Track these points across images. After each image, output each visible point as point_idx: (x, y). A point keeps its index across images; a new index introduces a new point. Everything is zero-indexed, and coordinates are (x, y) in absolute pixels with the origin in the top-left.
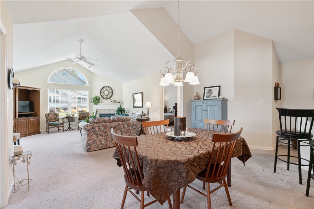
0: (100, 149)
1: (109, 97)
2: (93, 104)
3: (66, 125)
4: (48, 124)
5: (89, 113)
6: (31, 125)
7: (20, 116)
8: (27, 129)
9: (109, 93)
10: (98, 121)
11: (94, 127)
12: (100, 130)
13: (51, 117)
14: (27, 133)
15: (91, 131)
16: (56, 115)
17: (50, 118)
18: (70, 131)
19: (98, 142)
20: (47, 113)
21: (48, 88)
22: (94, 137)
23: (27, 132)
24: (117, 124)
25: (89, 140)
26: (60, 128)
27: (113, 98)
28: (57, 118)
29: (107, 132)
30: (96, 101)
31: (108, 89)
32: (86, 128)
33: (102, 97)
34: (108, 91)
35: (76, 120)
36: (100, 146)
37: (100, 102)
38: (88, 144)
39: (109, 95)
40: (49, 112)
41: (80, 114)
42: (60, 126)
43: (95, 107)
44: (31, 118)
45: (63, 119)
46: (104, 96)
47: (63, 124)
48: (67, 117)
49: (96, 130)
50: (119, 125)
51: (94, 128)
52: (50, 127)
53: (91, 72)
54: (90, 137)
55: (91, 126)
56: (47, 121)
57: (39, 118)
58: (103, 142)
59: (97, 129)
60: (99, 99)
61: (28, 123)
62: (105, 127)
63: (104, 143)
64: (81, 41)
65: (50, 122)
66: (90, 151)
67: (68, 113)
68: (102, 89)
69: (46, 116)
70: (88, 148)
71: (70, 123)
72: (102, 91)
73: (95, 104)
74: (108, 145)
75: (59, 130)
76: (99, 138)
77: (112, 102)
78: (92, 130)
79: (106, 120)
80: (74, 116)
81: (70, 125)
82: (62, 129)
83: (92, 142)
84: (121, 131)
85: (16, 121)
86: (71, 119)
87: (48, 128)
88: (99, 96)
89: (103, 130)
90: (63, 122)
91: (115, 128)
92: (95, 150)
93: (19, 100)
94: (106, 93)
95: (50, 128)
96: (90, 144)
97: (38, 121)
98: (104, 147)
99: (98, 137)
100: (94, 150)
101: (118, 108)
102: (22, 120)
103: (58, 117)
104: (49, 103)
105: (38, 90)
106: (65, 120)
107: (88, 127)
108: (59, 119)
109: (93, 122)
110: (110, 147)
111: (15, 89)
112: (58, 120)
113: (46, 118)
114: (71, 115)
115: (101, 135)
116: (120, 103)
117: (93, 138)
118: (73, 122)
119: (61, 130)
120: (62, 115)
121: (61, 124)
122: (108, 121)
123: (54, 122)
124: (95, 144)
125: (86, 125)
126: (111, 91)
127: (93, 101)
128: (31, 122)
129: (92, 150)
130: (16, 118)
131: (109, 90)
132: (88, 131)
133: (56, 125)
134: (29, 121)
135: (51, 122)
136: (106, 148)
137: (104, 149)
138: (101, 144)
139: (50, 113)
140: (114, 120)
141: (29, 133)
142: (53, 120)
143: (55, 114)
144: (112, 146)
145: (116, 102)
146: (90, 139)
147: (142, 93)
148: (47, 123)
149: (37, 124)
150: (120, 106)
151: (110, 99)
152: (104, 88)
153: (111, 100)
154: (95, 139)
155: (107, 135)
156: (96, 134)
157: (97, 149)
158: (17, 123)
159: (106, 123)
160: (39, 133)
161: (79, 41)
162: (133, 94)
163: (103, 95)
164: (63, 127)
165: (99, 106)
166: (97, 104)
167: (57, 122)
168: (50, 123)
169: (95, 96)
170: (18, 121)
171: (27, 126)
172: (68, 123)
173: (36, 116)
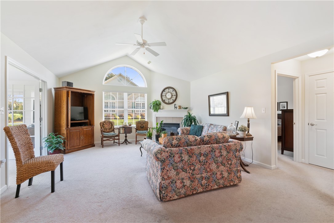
0: (181, 196)
1: (172, 101)
2: (152, 111)
3: (122, 137)
4: (103, 135)
5: (148, 122)
6: (85, 136)
7: (72, 125)
8: (80, 141)
9: (172, 96)
10: (177, 142)
11: (172, 154)
12: (182, 161)
13: (106, 126)
14: (80, 147)
15: (167, 162)
16: (112, 124)
17: (105, 128)
18: (127, 144)
19: (179, 184)
20: (101, 121)
21: (103, 91)
22: (173, 173)
23: (80, 145)
24: (209, 149)
25: (163, 179)
26: (116, 141)
27: (178, 103)
28: (112, 128)
29: (193, 164)
30: (157, 106)
31: (171, 90)
32: (159, 156)
33: (164, 101)
34: (171, 94)
35: (134, 130)
36: (183, 191)
37: (161, 108)
38: (161, 188)
39: (173, 98)
40: (104, 120)
41: (138, 123)
42: (115, 138)
43: (155, 114)
44: (85, 128)
45: (119, 129)
46: (166, 100)
47: (118, 136)
48: (123, 127)
49: (175, 161)
50: (213, 150)
51: (172, 156)
52: (104, 139)
53: (150, 70)
54: (166, 174)
55: (166, 153)
56: (102, 131)
57: (93, 127)
58: (187, 183)
59: (177, 158)
60: (160, 104)
61: (81, 134)
62: (191, 154)
63: (188, 185)
64: (143, 19)
65: (105, 132)
66: (165, 201)
67: (125, 122)
68: (164, 90)
69: (101, 126)
70: (161, 194)
71: (126, 135)
72: (164, 94)
73: (154, 111)
74: (195, 189)
75: (114, 143)
76: (180, 175)
77: (176, 107)
78: (170, 161)
79: (190, 140)
80: (130, 125)
81: (126, 137)
82: (118, 142)
83: (169, 183)
84: (216, 162)
85: (69, 131)
86: (127, 130)
87: (102, 141)
88: (160, 100)
89: (186, 160)
90: (119, 133)
91: (207, 155)
92: (174, 198)
93: (71, 106)
94: (169, 96)
95: (104, 141)
96: (166, 188)
97: (93, 131)
98: (189, 193)
99: (178, 174)
100: (171, 199)
101: (187, 116)
102: (75, 130)
103: (114, 127)
104: (104, 109)
105: (93, 93)
106: (122, 131)
107: (163, 155)
108: (114, 129)
109: (169, 143)
110: (199, 191)
111: (68, 91)
112: (113, 131)
113: (101, 127)
114: (127, 124)
115: (183, 169)
116: (187, 109)
117: (170, 176)
118: (130, 133)
119: (116, 143)
120: (117, 124)
121: (117, 136)
122: (194, 141)
123: (109, 132)
124: (174, 188)
125: (159, 150)
126: (174, 93)
127: (152, 107)
128: (85, 133)
129: (168, 198)
130: (68, 127)
131: (173, 92)
132: (163, 161)
133: (111, 137)
134: (83, 131)
135: (107, 132)
136: (191, 195)
137: (189, 196)
138: (184, 186)
139: (105, 122)
140: (203, 141)
141: (83, 145)
142: (108, 130)
143: (110, 122)
144: (202, 190)
145: (181, 108)
146: (166, 177)
147: (227, 94)
148: (101, 134)
149: (91, 135)
150: (189, 114)
151: (173, 104)
152: (166, 90)
153: (175, 105)
154: (173, 178)
155: (194, 170)
156: (176, 168)
157: (176, 197)
158: (70, 134)
159: (192, 147)
160: (93, 146)
161: (140, 20)
162: (209, 96)
163: (164, 99)
164: (119, 139)
165: (161, 114)
166: (157, 111)
167: (112, 133)
168: (105, 134)
169: (154, 101)
170: (71, 131)
171: (80, 138)
172: (125, 135)
173: (90, 125)
